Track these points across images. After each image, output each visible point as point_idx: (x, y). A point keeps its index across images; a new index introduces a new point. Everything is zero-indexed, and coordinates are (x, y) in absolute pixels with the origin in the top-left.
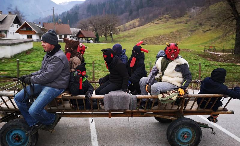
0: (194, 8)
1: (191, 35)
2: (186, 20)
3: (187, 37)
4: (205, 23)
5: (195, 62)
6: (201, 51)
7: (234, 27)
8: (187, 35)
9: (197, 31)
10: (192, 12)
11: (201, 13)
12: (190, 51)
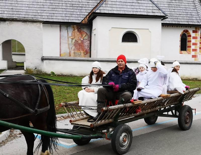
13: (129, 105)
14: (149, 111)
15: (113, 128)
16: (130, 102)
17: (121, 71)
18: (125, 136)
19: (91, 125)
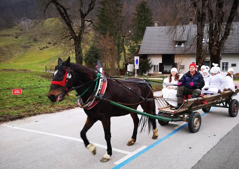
0: (24, 20)
1: (25, 52)
2: (16, 33)
3: (21, 55)
4: (40, 40)
5: (40, 84)
6: (42, 71)
7: (73, 47)
8: (20, 51)
9: (32, 47)
10: (23, 24)
11: (34, 27)
12: (30, 72)
13: (200, 98)
14: (210, 103)
15: (188, 114)
16: (201, 97)
17: (192, 75)
18: (197, 120)
19: (175, 112)
